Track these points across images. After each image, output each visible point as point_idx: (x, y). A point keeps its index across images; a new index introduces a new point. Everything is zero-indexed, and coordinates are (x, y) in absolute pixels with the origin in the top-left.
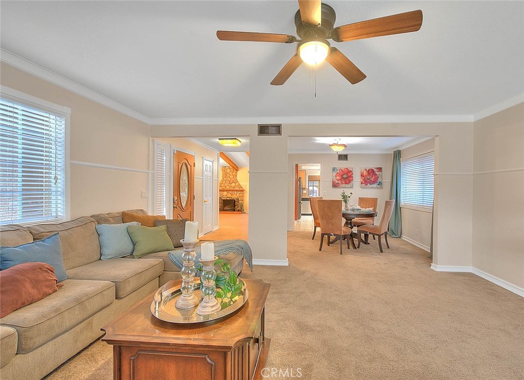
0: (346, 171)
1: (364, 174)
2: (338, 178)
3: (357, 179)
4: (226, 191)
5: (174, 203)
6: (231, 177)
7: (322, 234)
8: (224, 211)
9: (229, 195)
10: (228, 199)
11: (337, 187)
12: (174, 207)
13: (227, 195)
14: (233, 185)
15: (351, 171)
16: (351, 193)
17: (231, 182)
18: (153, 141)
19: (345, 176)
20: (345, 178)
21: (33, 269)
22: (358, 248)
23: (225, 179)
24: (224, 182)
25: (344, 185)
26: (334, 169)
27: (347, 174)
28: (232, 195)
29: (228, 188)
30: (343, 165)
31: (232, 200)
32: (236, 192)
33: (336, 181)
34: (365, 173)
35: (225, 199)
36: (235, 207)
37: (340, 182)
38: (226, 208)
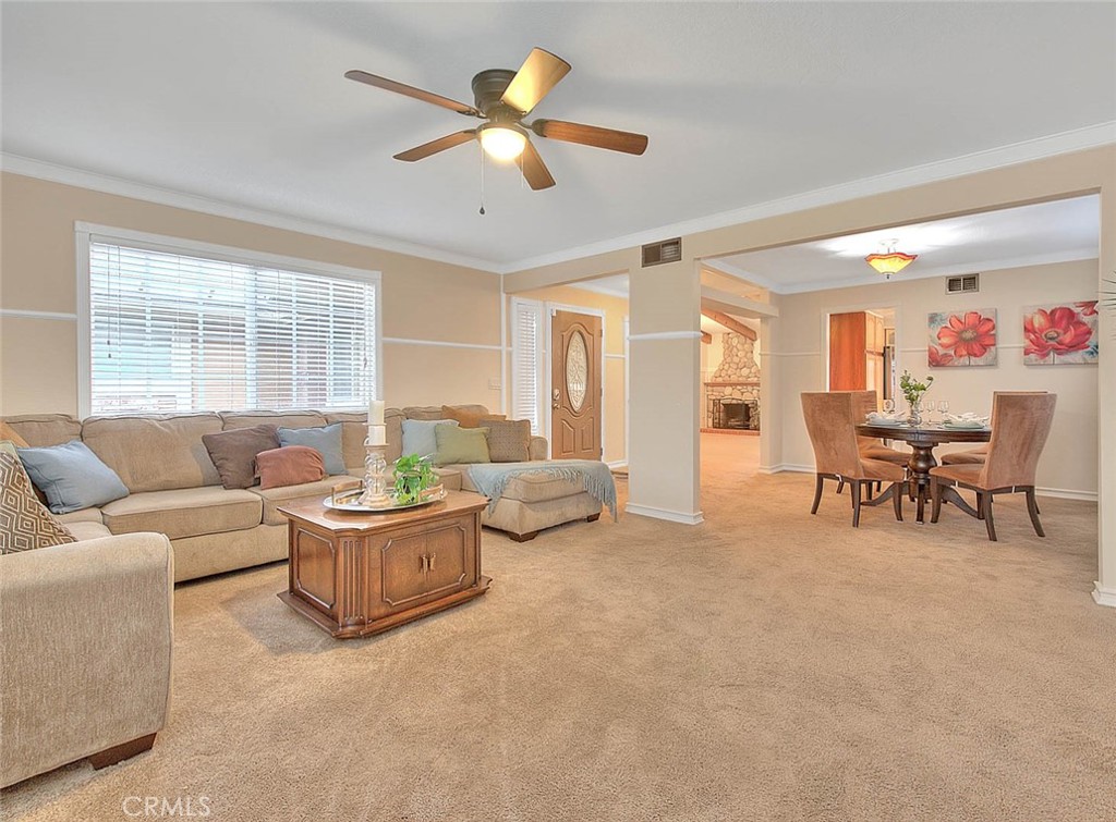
0: (972, 320)
1: (1036, 325)
2: (945, 341)
3: (1011, 340)
4: (731, 385)
5: (553, 400)
6: (741, 354)
7: (819, 474)
8: (728, 428)
9: (737, 395)
10: (734, 402)
11: (943, 365)
12: (553, 408)
13: (731, 395)
14: (745, 371)
15: (989, 320)
16: (931, 379)
17: (741, 365)
18: (509, 301)
19: (968, 335)
20: (966, 342)
21: (299, 452)
22: (935, 521)
23: (729, 360)
24: (726, 367)
25: (965, 360)
26: (933, 319)
27: (974, 327)
28: (742, 393)
29: (734, 379)
30: (962, 304)
31: (741, 405)
32: (750, 388)
33: (939, 348)
34: (1039, 321)
35: (728, 402)
36: (748, 420)
37: (952, 353)
38: (733, 422)
